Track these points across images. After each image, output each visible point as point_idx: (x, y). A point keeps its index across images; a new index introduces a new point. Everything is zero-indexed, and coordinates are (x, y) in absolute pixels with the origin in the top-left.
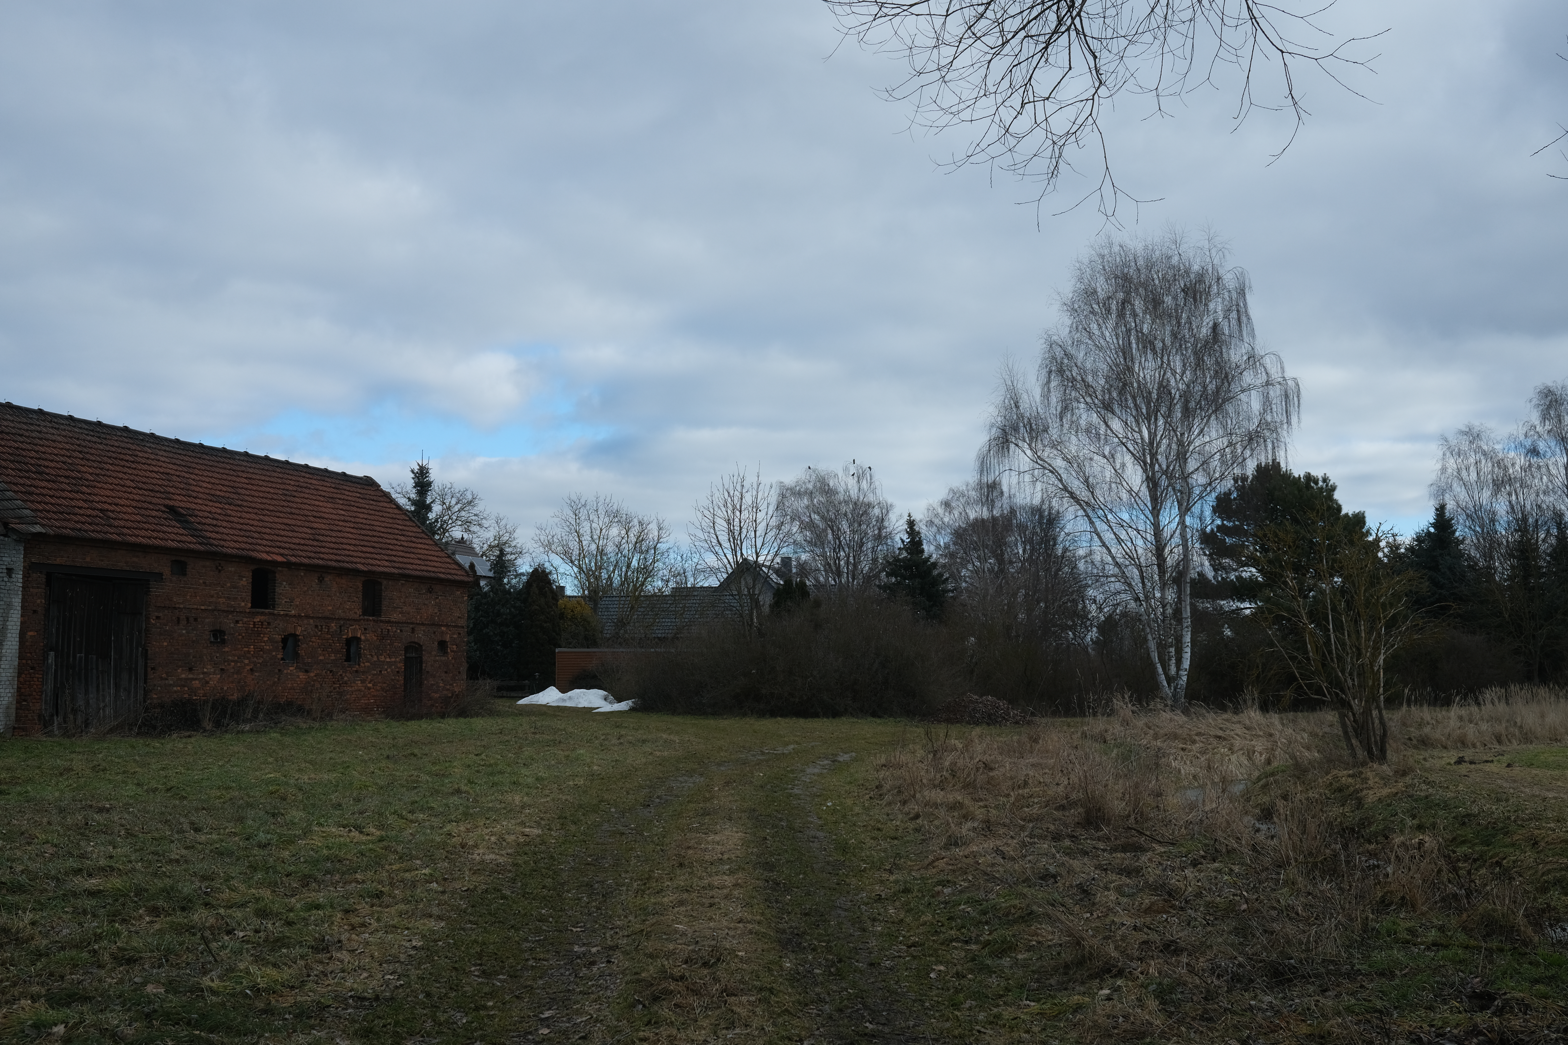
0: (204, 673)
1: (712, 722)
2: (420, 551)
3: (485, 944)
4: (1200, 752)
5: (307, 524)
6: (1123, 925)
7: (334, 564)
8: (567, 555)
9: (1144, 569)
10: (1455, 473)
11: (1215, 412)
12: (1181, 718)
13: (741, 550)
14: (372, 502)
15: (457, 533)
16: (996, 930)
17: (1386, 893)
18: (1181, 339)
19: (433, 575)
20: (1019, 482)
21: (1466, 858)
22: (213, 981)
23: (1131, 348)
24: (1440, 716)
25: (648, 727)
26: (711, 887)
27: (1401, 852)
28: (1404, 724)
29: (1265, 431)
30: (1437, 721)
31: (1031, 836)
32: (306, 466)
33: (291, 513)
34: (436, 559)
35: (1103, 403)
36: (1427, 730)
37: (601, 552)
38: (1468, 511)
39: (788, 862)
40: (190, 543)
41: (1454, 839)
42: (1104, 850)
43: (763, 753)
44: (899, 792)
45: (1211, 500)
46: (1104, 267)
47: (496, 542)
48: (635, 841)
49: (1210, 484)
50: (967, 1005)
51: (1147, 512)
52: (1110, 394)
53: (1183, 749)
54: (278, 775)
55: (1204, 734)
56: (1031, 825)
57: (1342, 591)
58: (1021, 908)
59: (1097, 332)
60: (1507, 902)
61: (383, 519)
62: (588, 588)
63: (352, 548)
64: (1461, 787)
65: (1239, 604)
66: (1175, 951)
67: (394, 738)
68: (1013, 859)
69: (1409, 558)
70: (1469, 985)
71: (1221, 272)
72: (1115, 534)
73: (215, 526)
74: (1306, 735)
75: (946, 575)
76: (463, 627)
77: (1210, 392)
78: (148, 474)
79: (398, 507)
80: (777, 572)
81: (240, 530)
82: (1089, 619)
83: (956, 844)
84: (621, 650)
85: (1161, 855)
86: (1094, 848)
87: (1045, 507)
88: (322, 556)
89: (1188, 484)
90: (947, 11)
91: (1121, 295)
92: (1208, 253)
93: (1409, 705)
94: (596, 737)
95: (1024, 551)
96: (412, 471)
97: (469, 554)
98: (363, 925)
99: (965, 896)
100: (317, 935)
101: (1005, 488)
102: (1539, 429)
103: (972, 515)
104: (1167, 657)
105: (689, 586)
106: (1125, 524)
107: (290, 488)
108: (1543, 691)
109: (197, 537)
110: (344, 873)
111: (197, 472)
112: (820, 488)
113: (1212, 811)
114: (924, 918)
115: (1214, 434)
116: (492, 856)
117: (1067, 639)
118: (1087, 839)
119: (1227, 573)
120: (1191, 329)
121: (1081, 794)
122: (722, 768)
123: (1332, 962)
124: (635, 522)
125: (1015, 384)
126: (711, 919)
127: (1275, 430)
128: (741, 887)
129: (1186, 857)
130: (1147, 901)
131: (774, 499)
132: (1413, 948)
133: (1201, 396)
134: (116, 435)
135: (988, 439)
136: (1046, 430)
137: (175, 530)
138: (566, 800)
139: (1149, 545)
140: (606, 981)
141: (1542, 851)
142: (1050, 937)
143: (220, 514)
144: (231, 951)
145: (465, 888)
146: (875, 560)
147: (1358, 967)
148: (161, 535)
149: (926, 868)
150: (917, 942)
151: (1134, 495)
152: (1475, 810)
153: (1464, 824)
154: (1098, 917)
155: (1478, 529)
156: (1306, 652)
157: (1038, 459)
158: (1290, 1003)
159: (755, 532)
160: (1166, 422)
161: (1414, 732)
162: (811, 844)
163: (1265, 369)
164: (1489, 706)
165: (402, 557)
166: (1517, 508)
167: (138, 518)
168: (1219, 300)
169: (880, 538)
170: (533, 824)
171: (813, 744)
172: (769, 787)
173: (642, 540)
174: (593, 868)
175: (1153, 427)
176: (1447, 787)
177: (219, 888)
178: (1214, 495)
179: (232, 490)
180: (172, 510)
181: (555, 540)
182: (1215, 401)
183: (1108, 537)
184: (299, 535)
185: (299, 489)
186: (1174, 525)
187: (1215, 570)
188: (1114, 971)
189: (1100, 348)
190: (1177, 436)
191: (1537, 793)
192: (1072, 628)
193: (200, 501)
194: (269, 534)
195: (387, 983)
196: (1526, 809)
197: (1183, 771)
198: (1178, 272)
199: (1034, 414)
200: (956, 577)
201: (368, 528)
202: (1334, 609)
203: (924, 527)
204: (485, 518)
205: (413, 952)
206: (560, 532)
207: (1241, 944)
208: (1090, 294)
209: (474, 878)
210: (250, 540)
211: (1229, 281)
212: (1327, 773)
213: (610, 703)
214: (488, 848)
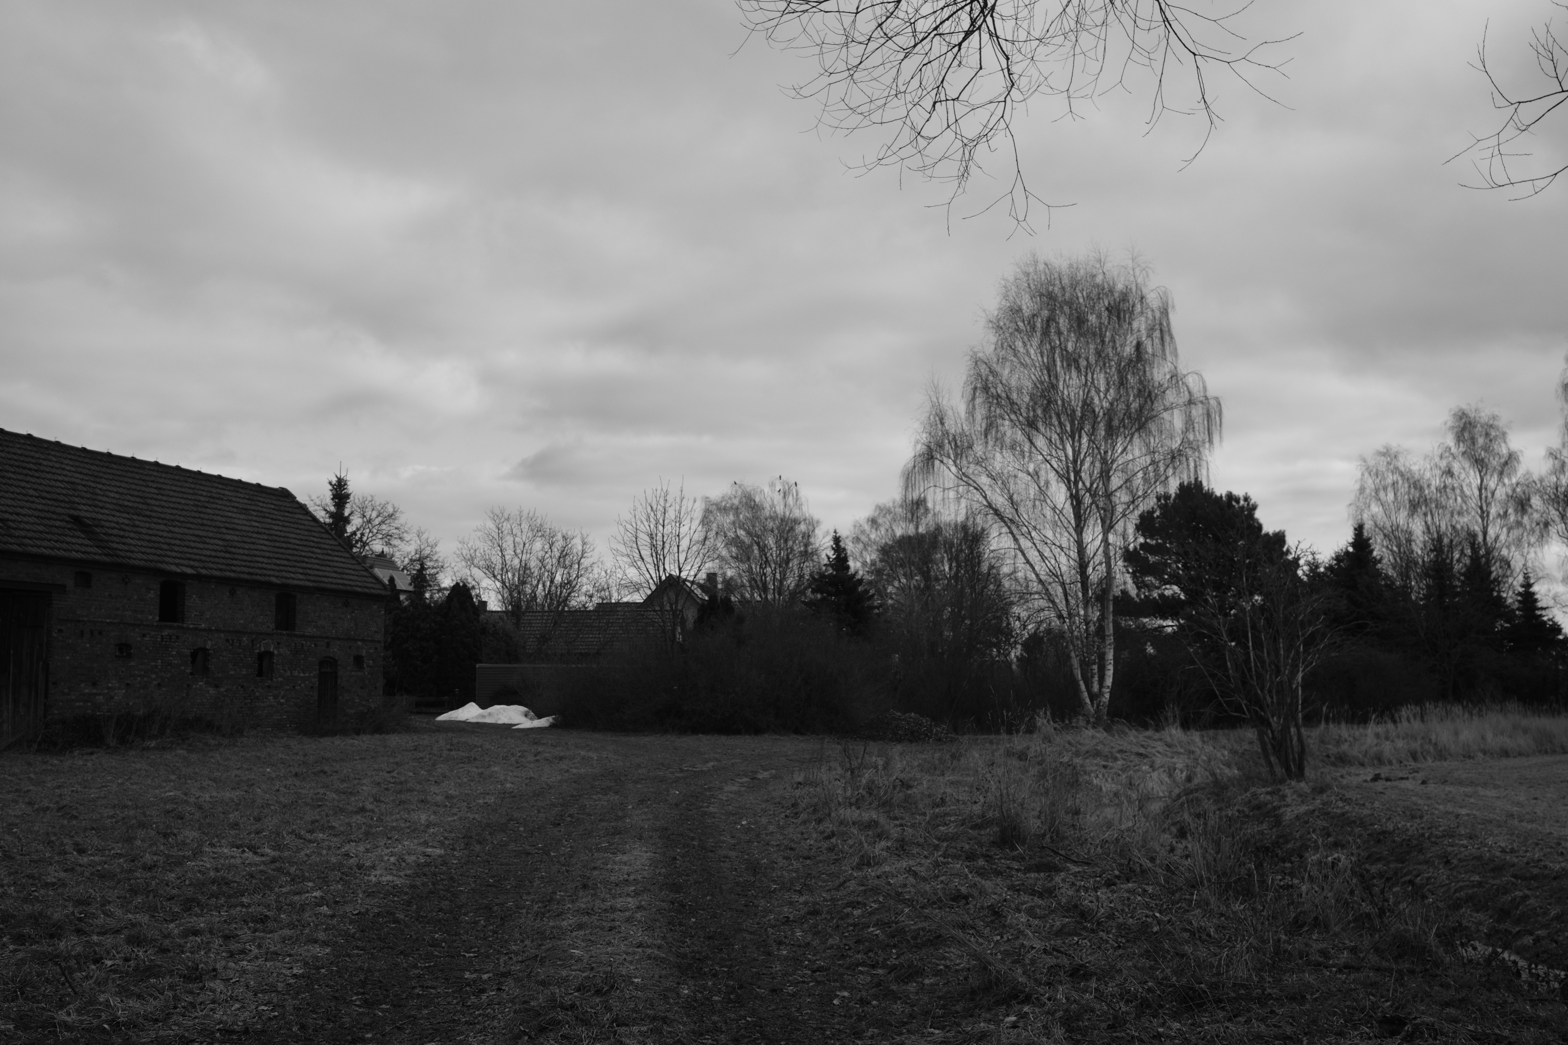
0: (108, 688)
1: (633, 739)
2: (336, 564)
3: (371, 971)
4: (1121, 770)
5: (219, 536)
6: (1033, 948)
7: (246, 576)
8: (489, 569)
9: (1067, 587)
10: (1373, 494)
11: (1138, 430)
12: (1101, 735)
13: (664, 564)
14: (287, 514)
15: (377, 546)
16: (903, 953)
17: (1301, 912)
18: (1104, 358)
19: (349, 588)
20: (943, 499)
21: (1381, 875)
22: (69, 1014)
23: (1055, 365)
24: (1357, 733)
25: (566, 744)
26: (613, 909)
27: (1315, 872)
28: (1323, 742)
29: (1187, 450)
30: (1354, 738)
31: (945, 856)
32: (219, 477)
33: (203, 525)
34: (353, 572)
35: (1028, 421)
36: (1345, 747)
37: (525, 568)
38: (1385, 531)
39: (696, 883)
40: (95, 554)
41: (1369, 857)
42: (1018, 870)
43: (682, 771)
44: (815, 811)
45: (1134, 518)
46: (1029, 285)
47: (418, 556)
48: (541, 861)
49: (1133, 502)
50: (869, 1034)
51: (1072, 530)
52: (1034, 411)
53: (1105, 767)
54: (178, 793)
55: (1126, 752)
56: (945, 844)
57: (1262, 608)
58: (930, 931)
59: (1022, 350)
60: (1419, 922)
61: (298, 531)
62: (511, 604)
63: (265, 561)
64: (1377, 804)
65: (1161, 622)
66: (1084, 975)
67: (305, 755)
68: (924, 879)
69: (1328, 577)
70: (1380, 1010)
71: (1145, 291)
72: (1039, 551)
73: (122, 537)
74: (1226, 753)
75: (872, 592)
76: (379, 642)
77: (1133, 410)
78: (52, 483)
79: (315, 519)
80: (701, 586)
81: (148, 541)
82: (1013, 637)
83: (869, 865)
84: (543, 665)
85: (1075, 875)
86: (1008, 868)
87: (970, 523)
88: (234, 568)
89: (1111, 502)
90: (858, 8)
91: (1045, 313)
92: (1131, 272)
93: (1327, 722)
94: (512, 754)
95: (950, 568)
96: (330, 483)
97: (389, 568)
98: (243, 952)
99: (874, 918)
100: (190, 964)
101: (930, 505)
102: (1454, 450)
103: (899, 532)
104: (1089, 675)
105: (613, 601)
106: (1049, 542)
107: (203, 499)
108: (1457, 709)
109: (104, 548)
110: (230, 897)
111: (104, 481)
112: (746, 503)
113: (1128, 830)
114: (830, 941)
115: (1137, 453)
116: (390, 878)
117: (991, 655)
118: (1001, 858)
119: (1149, 591)
120: (1114, 348)
121: (996, 812)
122: (639, 786)
123: (1243, 986)
124: (559, 536)
125: (940, 401)
126: (609, 943)
127: (1197, 449)
128: (645, 909)
129: (1100, 877)
130: (1058, 923)
131: (698, 515)
132: (1325, 971)
133: (1125, 414)
134: (19, 443)
135: (913, 455)
136: (970, 447)
137: (80, 541)
138: (474, 819)
139: (1072, 562)
140: (494, 1010)
141: (1454, 868)
142: (958, 961)
143: (127, 525)
144: (95, 982)
145: (356, 912)
146: (801, 576)
147: (1269, 991)
148: (65, 546)
149: (837, 889)
150: (823, 967)
151: (1058, 512)
152: (1390, 827)
153: (1379, 841)
154: (1008, 940)
155: (1395, 549)
156: (1227, 670)
157: (964, 477)
158: (1199, 1029)
159: (678, 546)
160: (1090, 440)
161: (1333, 750)
162: (722, 864)
163: (1188, 389)
164: (1405, 724)
165: (318, 570)
166: (1433, 529)
167: (41, 528)
168: (1143, 319)
169: (807, 554)
170: (435, 844)
171: (733, 761)
172: (684, 805)
173: (566, 554)
174: (494, 889)
175: (1077, 444)
176: (1364, 805)
177: (94, 914)
178: (1137, 513)
179: (141, 500)
180: (77, 520)
181: (478, 554)
182: (1138, 419)
183: (1033, 555)
184: (210, 547)
185: (212, 500)
186: (1098, 542)
187: (1139, 588)
188: (1022, 996)
189: (1025, 366)
190: (1100, 453)
191: (1451, 810)
192: (997, 645)
193: (107, 512)
194: (179, 546)
195: (260, 1014)
196: (1440, 826)
197: (1104, 789)
198: (1103, 291)
199: (959, 430)
200: (882, 594)
201: (282, 539)
202: (1254, 627)
203: (850, 544)
204: (406, 532)
205: (292, 981)
206: (483, 547)
207: (1151, 967)
208: (1015, 311)
209: (368, 901)
210: (159, 552)
211: (1153, 300)
212: (1246, 790)
213: (531, 719)
214: (386, 869)
